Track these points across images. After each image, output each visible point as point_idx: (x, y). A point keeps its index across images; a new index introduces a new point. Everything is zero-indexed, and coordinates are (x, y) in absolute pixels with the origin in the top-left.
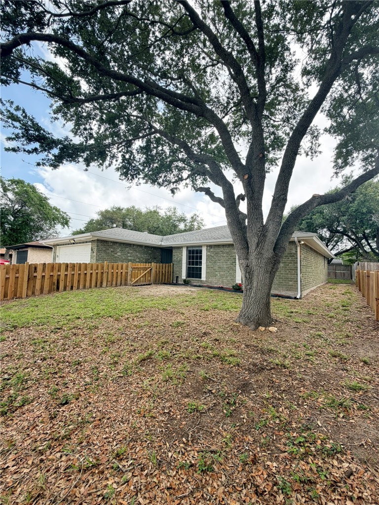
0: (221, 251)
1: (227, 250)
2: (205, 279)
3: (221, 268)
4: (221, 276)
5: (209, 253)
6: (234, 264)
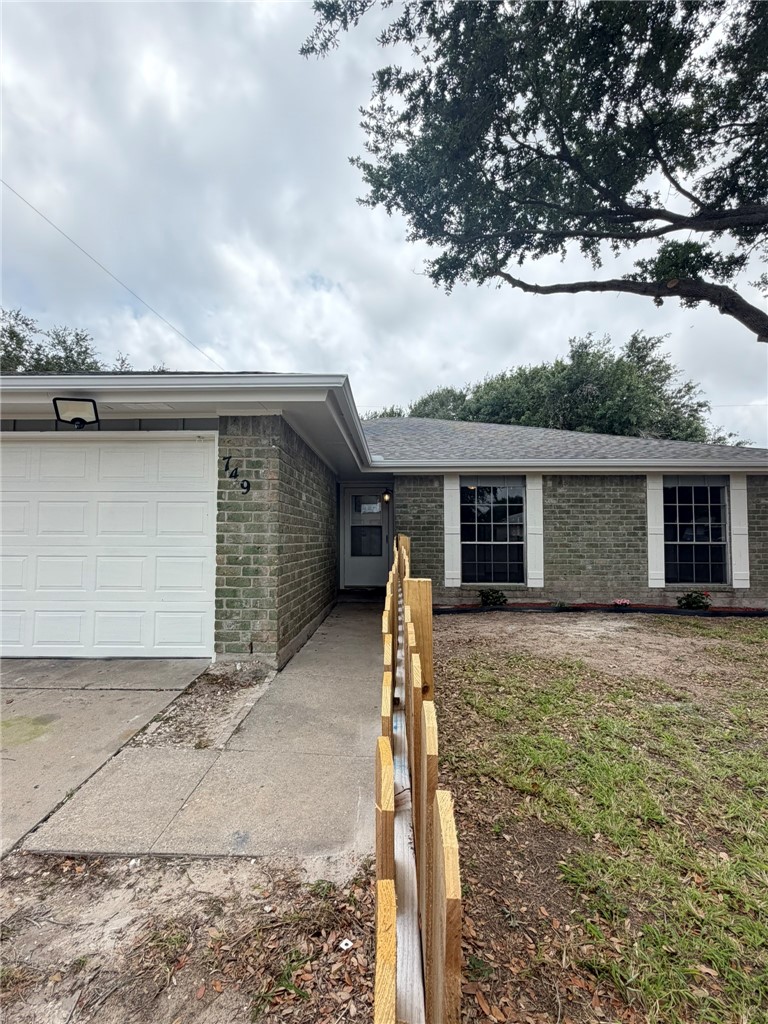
0: (595, 495)
1: (615, 491)
2: (540, 584)
3: (596, 546)
4: (600, 572)
5: (552, 501)
6: (640, 533)
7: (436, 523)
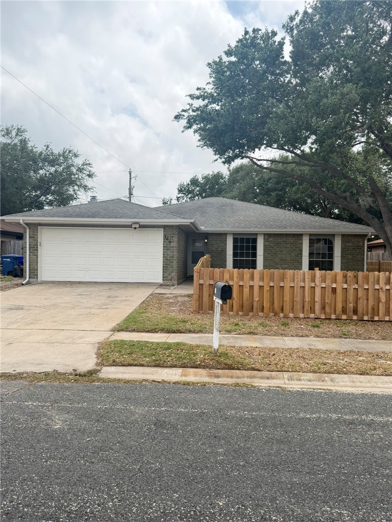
0: (283, 241)
1: (291, 240)
3: (283, 260)
5: (267, 243)
6: (300, 256)
7: (224, 251)
